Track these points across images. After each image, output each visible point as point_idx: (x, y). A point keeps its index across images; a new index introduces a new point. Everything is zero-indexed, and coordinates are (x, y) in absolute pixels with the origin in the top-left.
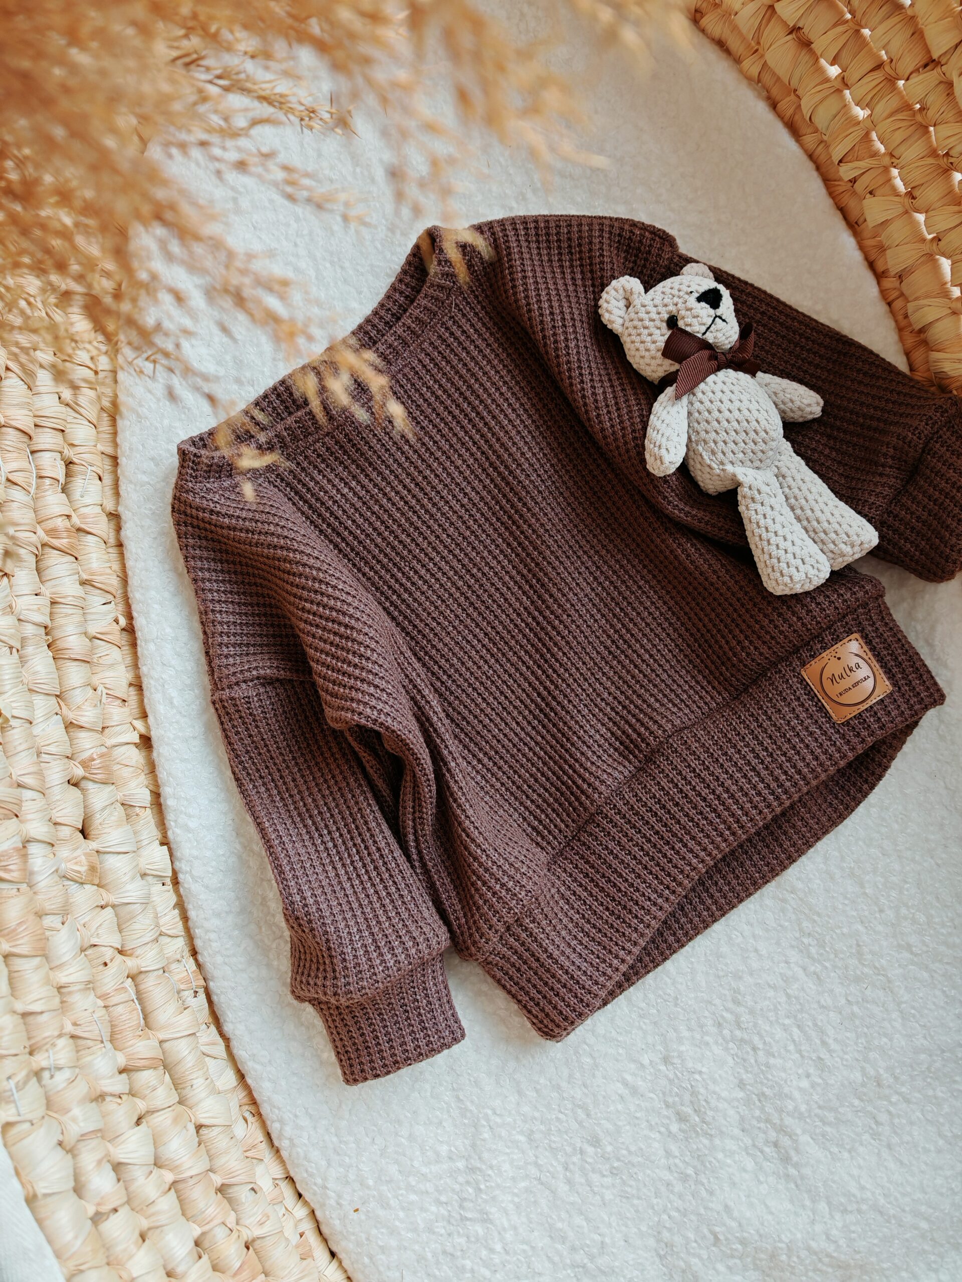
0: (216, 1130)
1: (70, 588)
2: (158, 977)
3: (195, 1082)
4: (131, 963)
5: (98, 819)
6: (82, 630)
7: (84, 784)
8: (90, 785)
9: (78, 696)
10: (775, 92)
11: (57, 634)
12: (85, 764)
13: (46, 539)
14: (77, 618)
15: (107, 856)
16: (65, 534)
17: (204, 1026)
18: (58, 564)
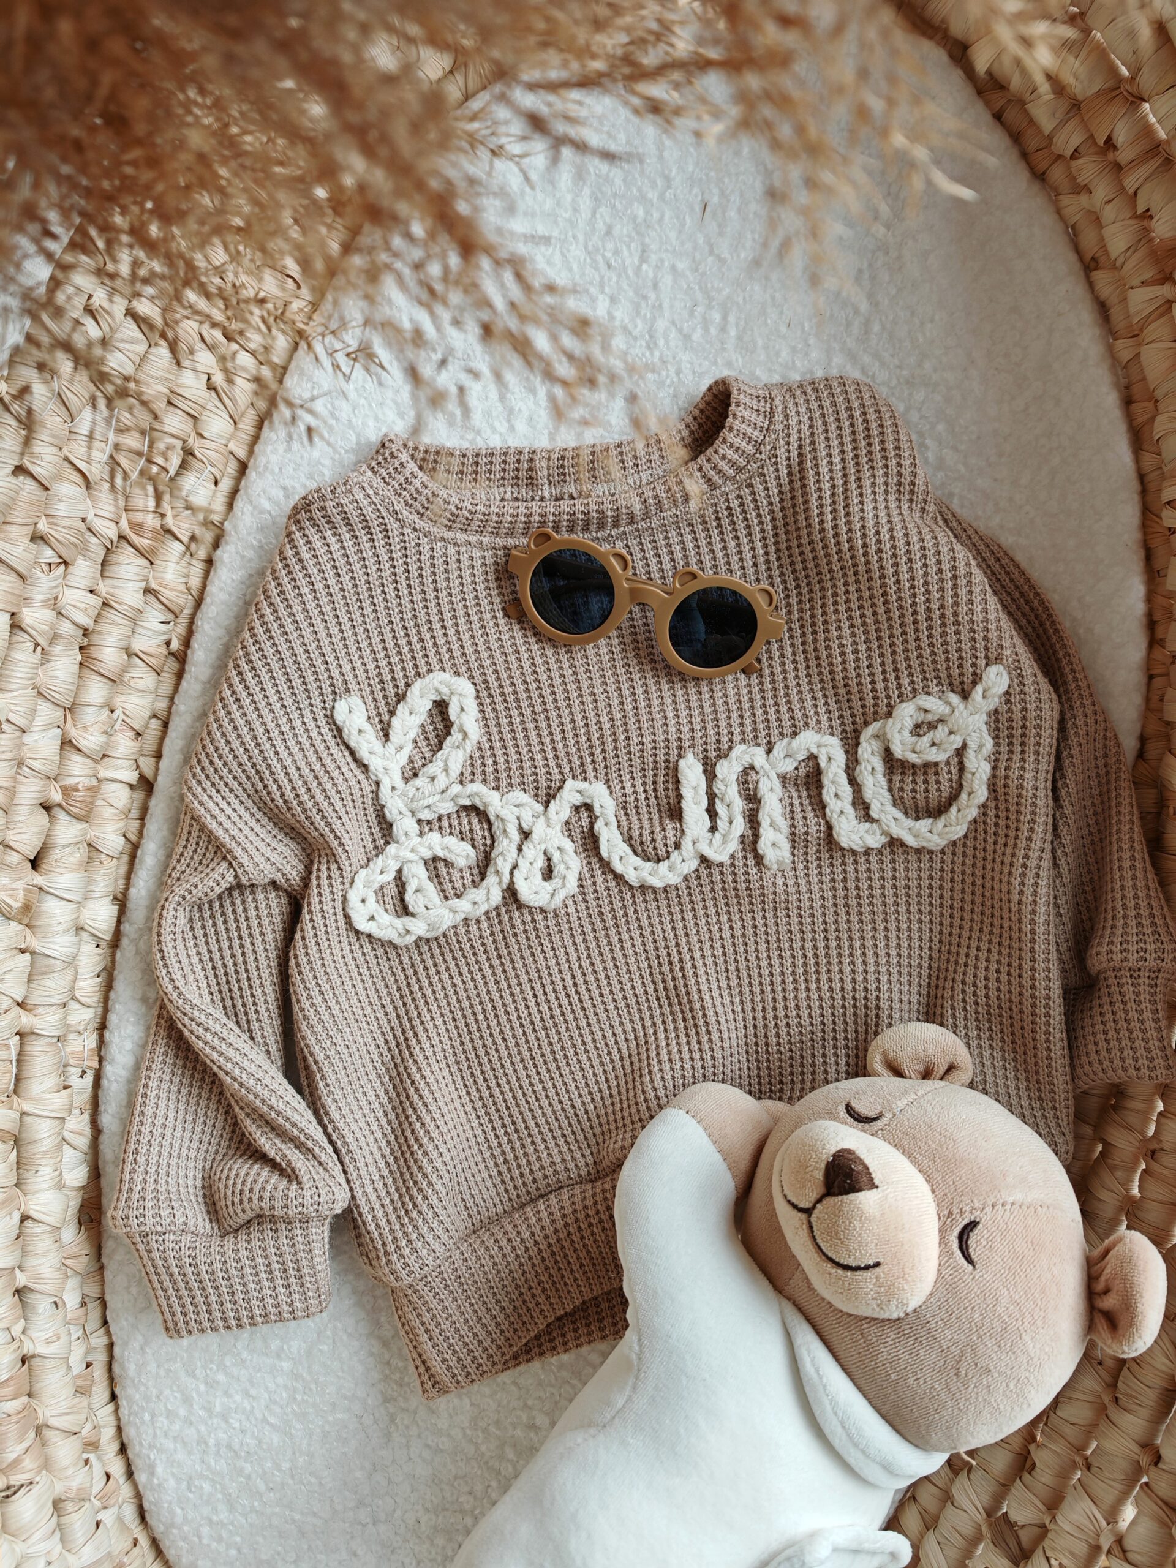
0: (44, 1228)
1: (129, 594)
2: (51, 1045)
3: (41, 1168)
4: (26, 1020)
5: (55, 855)
6: (124, 644)
7: (57, 811)
8: (61, 815)
9: (92, 716)
10: (1136, 390)
11: (96, 639)
12: (66, 791)
13: (128, 532)
14: (125, 631)
15: (49, 897)
16: (149, 535)
17: (78, 1111)
18: (129, 565)
